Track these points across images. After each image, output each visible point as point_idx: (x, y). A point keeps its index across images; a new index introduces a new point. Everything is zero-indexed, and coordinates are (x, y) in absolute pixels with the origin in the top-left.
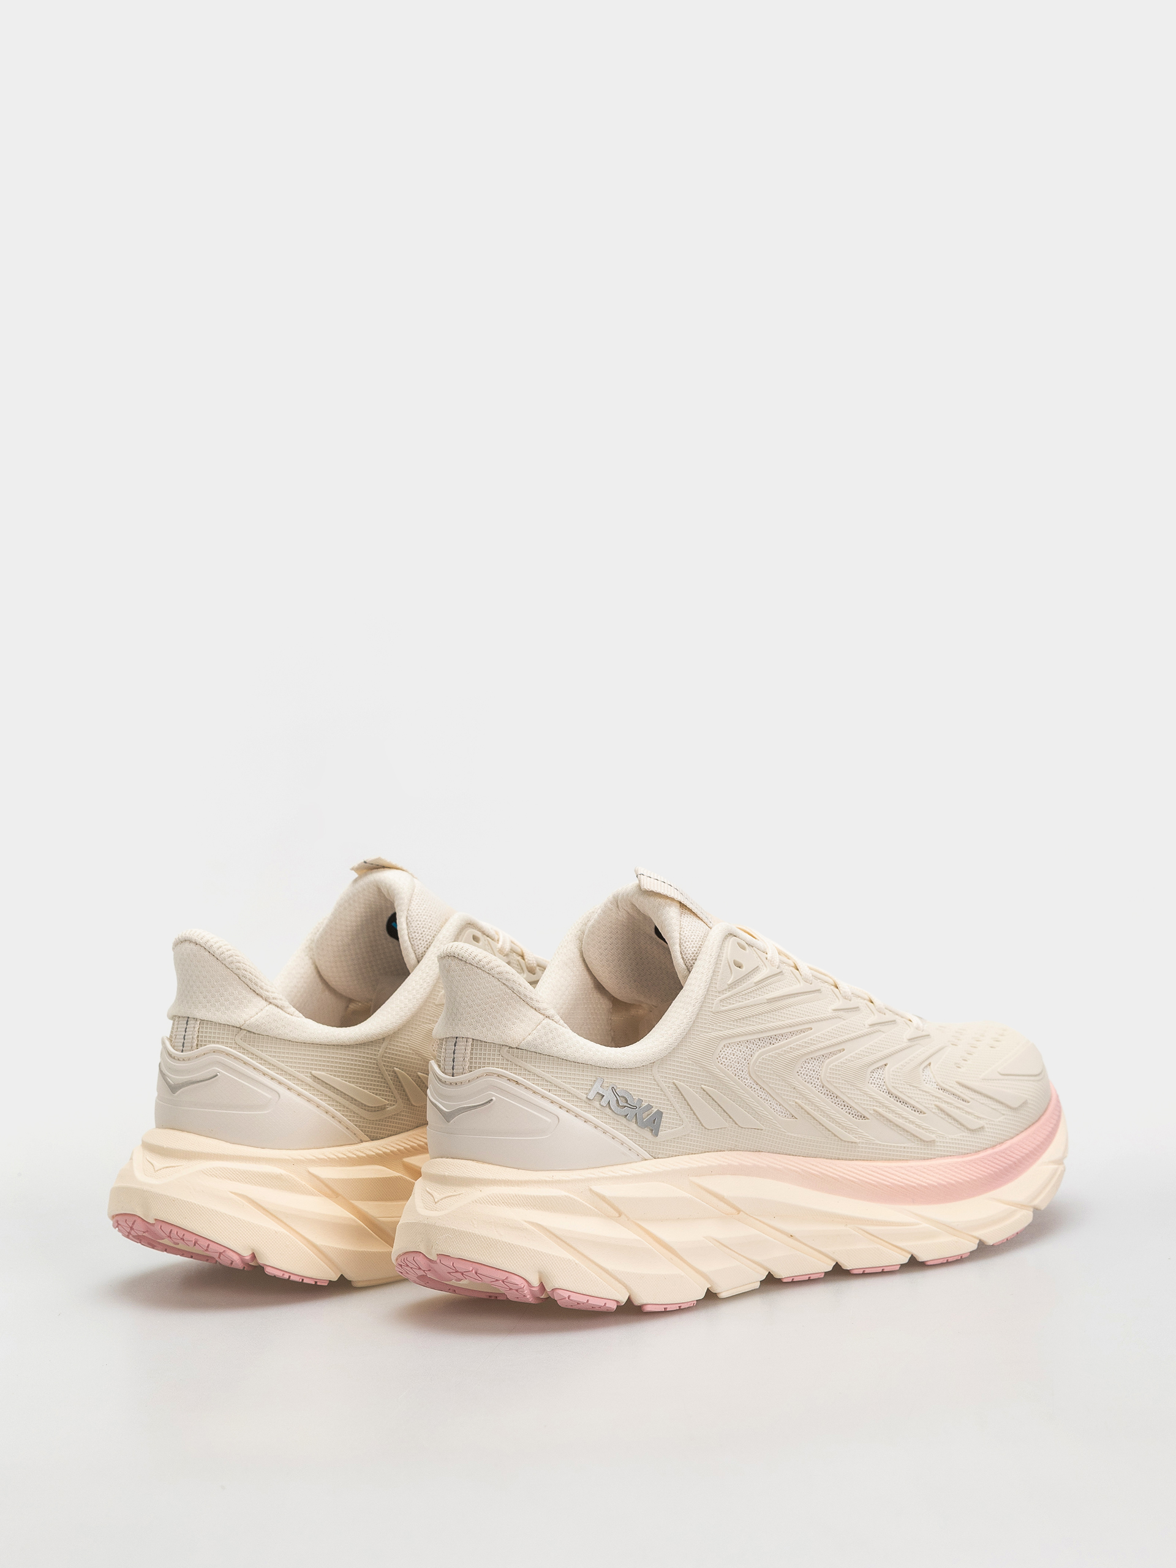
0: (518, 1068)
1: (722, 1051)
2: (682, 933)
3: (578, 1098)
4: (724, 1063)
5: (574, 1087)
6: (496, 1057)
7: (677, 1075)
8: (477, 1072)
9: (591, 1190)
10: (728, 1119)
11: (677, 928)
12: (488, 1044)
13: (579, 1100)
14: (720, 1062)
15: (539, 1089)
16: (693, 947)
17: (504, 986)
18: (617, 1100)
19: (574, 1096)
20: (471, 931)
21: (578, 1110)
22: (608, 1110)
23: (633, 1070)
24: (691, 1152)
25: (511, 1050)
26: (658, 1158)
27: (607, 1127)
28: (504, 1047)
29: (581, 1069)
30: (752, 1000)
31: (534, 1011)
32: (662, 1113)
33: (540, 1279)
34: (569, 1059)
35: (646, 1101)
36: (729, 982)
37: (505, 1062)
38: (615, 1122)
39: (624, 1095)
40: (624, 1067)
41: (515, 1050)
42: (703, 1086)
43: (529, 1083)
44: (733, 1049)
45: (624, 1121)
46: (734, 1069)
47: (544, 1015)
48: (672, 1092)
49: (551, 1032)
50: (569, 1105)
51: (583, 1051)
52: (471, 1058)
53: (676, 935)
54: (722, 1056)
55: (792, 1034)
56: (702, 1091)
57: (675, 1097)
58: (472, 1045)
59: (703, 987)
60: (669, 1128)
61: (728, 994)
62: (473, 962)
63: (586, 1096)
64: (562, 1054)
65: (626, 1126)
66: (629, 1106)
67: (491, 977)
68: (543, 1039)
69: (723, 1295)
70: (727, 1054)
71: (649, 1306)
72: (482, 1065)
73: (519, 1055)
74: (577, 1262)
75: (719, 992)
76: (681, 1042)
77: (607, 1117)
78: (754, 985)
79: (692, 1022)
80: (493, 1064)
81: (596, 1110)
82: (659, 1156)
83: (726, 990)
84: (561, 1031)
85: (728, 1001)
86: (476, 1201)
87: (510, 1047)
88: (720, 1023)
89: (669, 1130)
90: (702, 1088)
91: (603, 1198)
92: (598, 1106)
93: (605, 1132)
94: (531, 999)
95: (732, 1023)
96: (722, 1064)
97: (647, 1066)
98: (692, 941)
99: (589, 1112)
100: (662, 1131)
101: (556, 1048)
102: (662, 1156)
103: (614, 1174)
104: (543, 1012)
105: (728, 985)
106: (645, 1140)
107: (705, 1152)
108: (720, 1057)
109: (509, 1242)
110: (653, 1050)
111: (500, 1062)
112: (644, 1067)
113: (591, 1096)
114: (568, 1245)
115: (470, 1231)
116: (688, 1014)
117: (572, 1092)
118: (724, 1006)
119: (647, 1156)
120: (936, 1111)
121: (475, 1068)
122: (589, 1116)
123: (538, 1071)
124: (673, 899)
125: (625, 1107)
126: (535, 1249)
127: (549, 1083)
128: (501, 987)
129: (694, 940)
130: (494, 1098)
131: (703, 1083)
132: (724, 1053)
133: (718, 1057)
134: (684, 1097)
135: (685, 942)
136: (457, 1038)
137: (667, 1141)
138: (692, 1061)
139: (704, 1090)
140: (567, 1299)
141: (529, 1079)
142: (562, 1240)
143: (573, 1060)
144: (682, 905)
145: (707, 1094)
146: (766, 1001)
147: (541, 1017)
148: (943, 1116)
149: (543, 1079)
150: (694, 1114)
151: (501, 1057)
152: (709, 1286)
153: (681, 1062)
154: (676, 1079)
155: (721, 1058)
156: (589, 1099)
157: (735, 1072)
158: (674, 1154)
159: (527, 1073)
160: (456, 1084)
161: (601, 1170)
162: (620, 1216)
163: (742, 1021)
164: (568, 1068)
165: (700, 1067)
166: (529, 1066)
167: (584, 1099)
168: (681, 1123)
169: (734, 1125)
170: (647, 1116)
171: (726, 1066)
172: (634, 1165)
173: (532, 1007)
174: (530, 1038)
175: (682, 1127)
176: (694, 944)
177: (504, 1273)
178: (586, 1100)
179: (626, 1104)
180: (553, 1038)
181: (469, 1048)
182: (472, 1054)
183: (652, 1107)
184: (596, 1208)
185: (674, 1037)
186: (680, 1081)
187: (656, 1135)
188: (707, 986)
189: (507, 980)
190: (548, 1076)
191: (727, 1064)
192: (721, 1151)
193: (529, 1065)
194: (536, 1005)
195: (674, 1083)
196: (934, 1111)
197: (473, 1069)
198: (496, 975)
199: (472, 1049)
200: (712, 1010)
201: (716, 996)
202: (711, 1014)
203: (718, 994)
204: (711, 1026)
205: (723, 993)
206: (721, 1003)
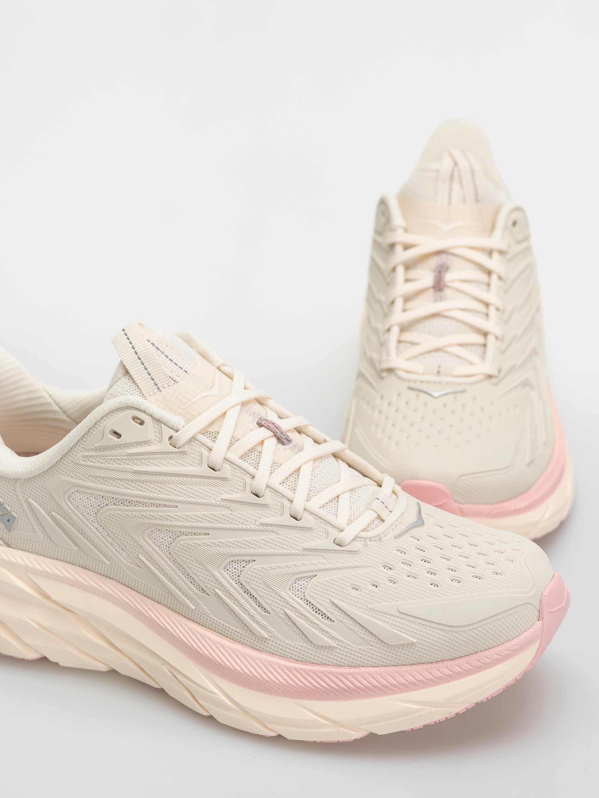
1: (74, 494)
4: (73, 504)
7: (33, 496)
14: (70, 502)
30: (117, 465)
32: (16, 517)
36: (97, 445)
44: (83, 496)
46: (82, 511)
48: (27, 506)
55: (152, 505)
57: (30, 511)
59: (71, 440)
60: (23, 530)
61: (93, 453)
70: (78, 498)
76: (42, 474)
78: (125, 454)
79: (54, 463)
83: (92, 450)
85: (91, 459)
88: (77, 473)
89: (22, 532)
95: (87, 476)
105: (96, 447)
116: (51, 455)
118: (85, 461)
120: (284, 617)
131: (54, 510)
132: (74, 496)
134: (35, 513)
137: (21, 539)
138: (47, 491)
146: (131, 471)
148: (289, 623)
150: (44, 529)
153: (38, 488)
154: (32, 499)
157: (83, 514)
158: (27, 549)
163: (98, 478)
168: (34, 531)
170: (2, 515)
175: (34, 534)
183: (8, 510)
186: (35, 501)
187: (10, 531)
188: (76, 441)
191: (76, 505)
192: (69, 563)
195: (29, 501)
196: (280, 615)
200: (72, 460)
201: (81, 451)
202: (70, 462)
203: (83, 450)
204: (68, 472)
205: (88, 451)
206: (84, 459)
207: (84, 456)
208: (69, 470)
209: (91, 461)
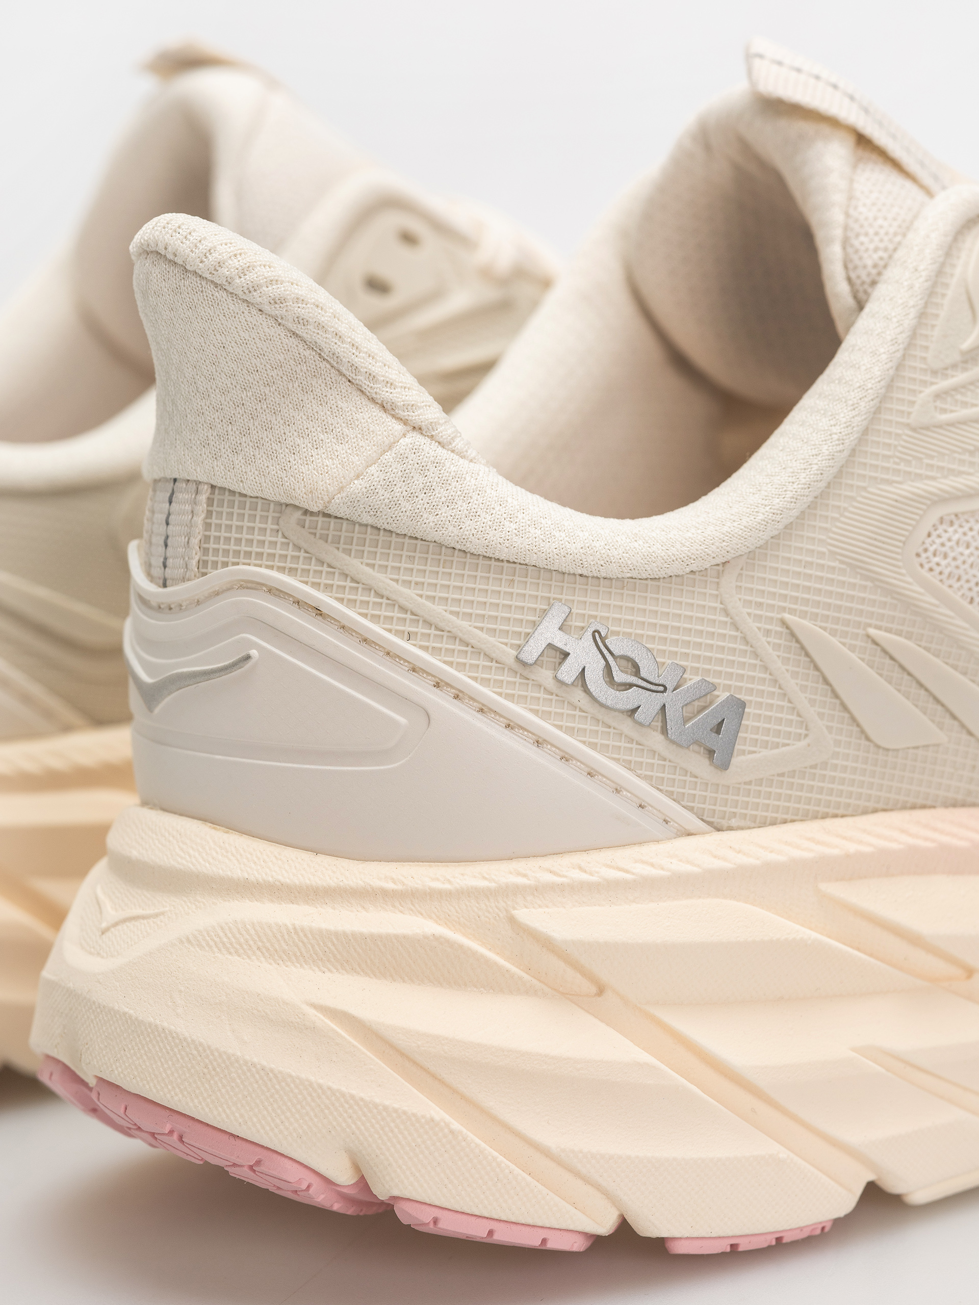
0: (325, 569)
1: (934, 534)
2: (851, 212)
3: (492, 660)
4: (938, 569)
5: (481, 629)
6: (269, 538)
7: (795, 600)
8: (218, 577)
9: (512, 920)
10: (948, 721)
11: (838, 198)
12: (248, 500)
13: (494, 664)
14: (927, 566)
15: (377, 629)
16: (876, 250)
17: (293, 341)
18: (608, 667)
19: (478, 652)
20: (393, 221)
21: (488, 693)
22: (578, 695)
23: (661, 583)
24: (831, 811)
25: (308, 518)
26: (730, 829)
27: (573, 743)
28: (289, 510)
29: (504, 577)
31: (376, 412)
32: (743, 705)
33: (357, 1168)
34: (470, 548)
35: (696, 671)
36: (966, 345)
37: (291, 552)
38: (600, 728)
39: (629, 654)
40: (634, 574)
41: (321, 519)
42: (872, 631)
43: (352, 615)
44: (966, 529)
45: (626, 726)
46: (967, 586)
47: (405, 422)
48: (777, 647)
49: (423, 470)
50: (462, 678)
51: (513, 526)
52: (207, 538)
53: (836, 216)
54: (932, 549)
56: (870, 645)
57: (786, 661)
58: (210, 502)
59: (884, 357)
60: (765, 745)
61: (960, 377)
62: (202, 268)
63: (514, 653)
64: (450, 535)
65: (631, 740)
66: (644, 684)
67: (254, 311)
68: (397, 490)
69: (918, 1197)
70: (948, 544)
71: (683, 1242)
72: (231, 559)
73: (331, 533)
74: (456, 1125)
75: (934, 373)
76: (812, 506)
77: (577, 713)
79: (846, 453)
80: (260, 555)
81: (542, 695)
82: (734, 822)
83: (954, 366)
84: (453, 468)
85: (959, 397)
86: (189, 941)
87: (306, 512)
88: (932, 457)
89: (765, 753)
90: (868, 636)
91: (547, 944)
92: (550, 683)
93: (565, 758)
94: (372, 377)
95: (966, 457)
96: (931, 570)
97: (704, 572)
98: (876, 234)
99: (521, 699)
100: (743, 752)
101: (431, 518)
102: (742, 823)
103: (585, 877)
104: (402, 414)
105: (963, 353)
106: (688, 778)
107: (875, 811)
108: (926, 550)
109: (265, 1063)
110: (725, 529)
111: (279, 552)
112: (697, 577)
113: (532, 651)
114: (434, 1076)
115: (165, 1024)
116: (834, 430)
117: (473, 641)
118: (944, 411)
119: (692, 821)
121: (215, 565)
122: (519, 711)
123: (382, 580)
124: (833, 122)
125: (631, 685)
126: (335, 1087)
127: (409, 616)
128: (285, 341)
129: (882, 232)
130: (254, 653)
131: (873, 622)
132: (938, 541)
133: (920, 550)
134: (812, 661)
135: (857, 235)
136: (175, 480)
137: (760, 782)
138: (842, 562)
139: (875, 643)
140: (431, 1226)
141: (351, 603)
142: (415, 1063)
143: (481, 551)
144: (862, 141)
145: (885, 651)
147: (398, 427)
149: (393, 603)
150: (845, 708)
151: (280, 539)
152: (871, 1177)
153: (809, 564)
154: (792, 612)
155: (930, 554)
156: (524, 664)
157: (970, 594)
158: (780, 816)
159: (349, 584)
160: (170, 609)
161: (548, 862)
162: (601, 991)
164: (466, 572)
165: (867, 578)
166: (356, 566)
167: (511, 661)
168: (803, 732)
169: (965, 736)
170: (699, 712)
171: (944, 577)
172: (649, 851)
173: (373, 400)
174: (358, 486)
175: (803, 743)
176: (881, 241)
177: (252, 1147)
178: (515, 666)
179: (634, 680)
180: (428, 489)
181: (202, 508)
182: (208, 526)
183: (715, 687)
184: (528, 970)
185: (789, 494)
186: (803, 615)
187: (724, 766)
188: (899, 355)
189: (300, 320)
190: (408, 595)
191: (947, 572)
192: (923, 807)
193: (356, 562)
194: (385, 394)
195: (783, 623)
197: (209, 570)
198: (266, 308)
199: (209, 514)
200: (905, 420)
201: (924, 383)
202: (899, 431)
203: (928, 378)
204: (902, 467)
205: (945, 376)
206: (938, 404)
207: (938, 396)
208: (902, 459)
209: (965, 404)
